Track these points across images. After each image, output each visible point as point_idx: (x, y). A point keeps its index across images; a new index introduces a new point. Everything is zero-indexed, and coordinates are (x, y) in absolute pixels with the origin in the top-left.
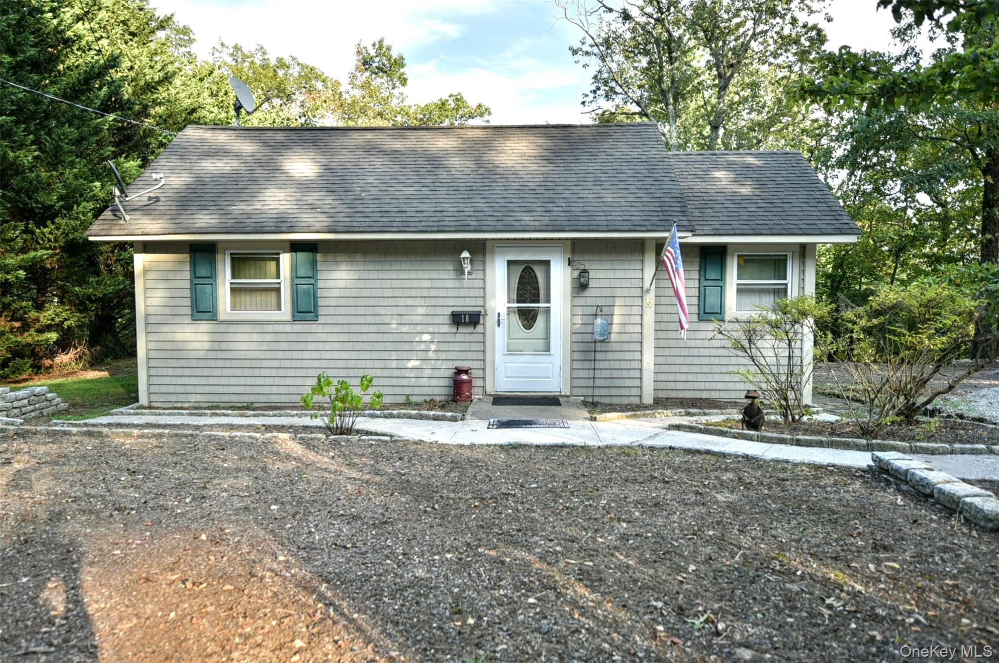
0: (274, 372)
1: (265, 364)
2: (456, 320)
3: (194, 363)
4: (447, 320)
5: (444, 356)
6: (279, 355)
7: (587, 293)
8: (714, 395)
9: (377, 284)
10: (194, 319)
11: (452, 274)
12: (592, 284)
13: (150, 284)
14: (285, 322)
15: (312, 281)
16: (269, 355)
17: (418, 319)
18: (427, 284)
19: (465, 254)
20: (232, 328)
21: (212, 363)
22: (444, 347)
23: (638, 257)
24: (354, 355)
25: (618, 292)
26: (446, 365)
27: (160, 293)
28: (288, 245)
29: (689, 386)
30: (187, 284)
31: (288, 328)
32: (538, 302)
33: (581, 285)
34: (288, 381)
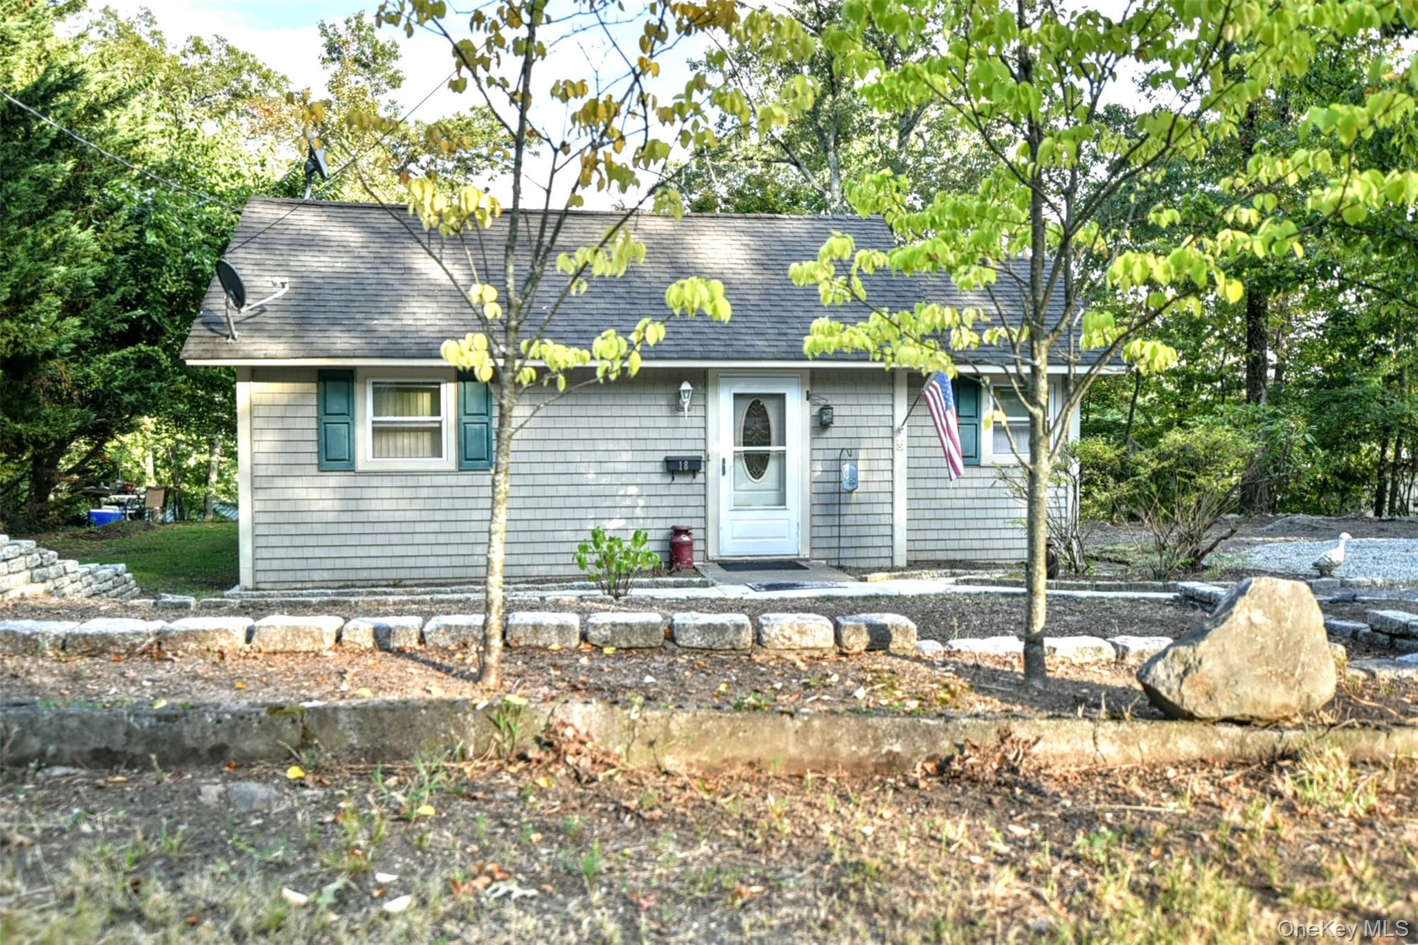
0: (432, 538)
1: (420, 527)
2: (672, 467)
3: (318, 529)
4: (658, 467)
5: (653, 513)
6: (440, 516)
7: (828, 434)
8: (970, 556)
9: (570, 422)
10: (321, 468)
11: (665, 411)
12: (836, 422)
13: (258, 423)
14: (447, 473)
15: (486, 419)
16: (426, 516)
17: (621, 467)
18: (634, 422)
19: (686, 386)
20: (375, 481)
21: (345, 528)
22: (655, 501)
23: (887, 390)
24: (540, 514)
25: (864, 432)
26: (660, 524)
27: (269, 436)
28: (453, 375)
29: (941, 545)
30: (313, 424)
31: (452, 480)
32: (769, 444)
33: (822, 424)
34: (452, 550)
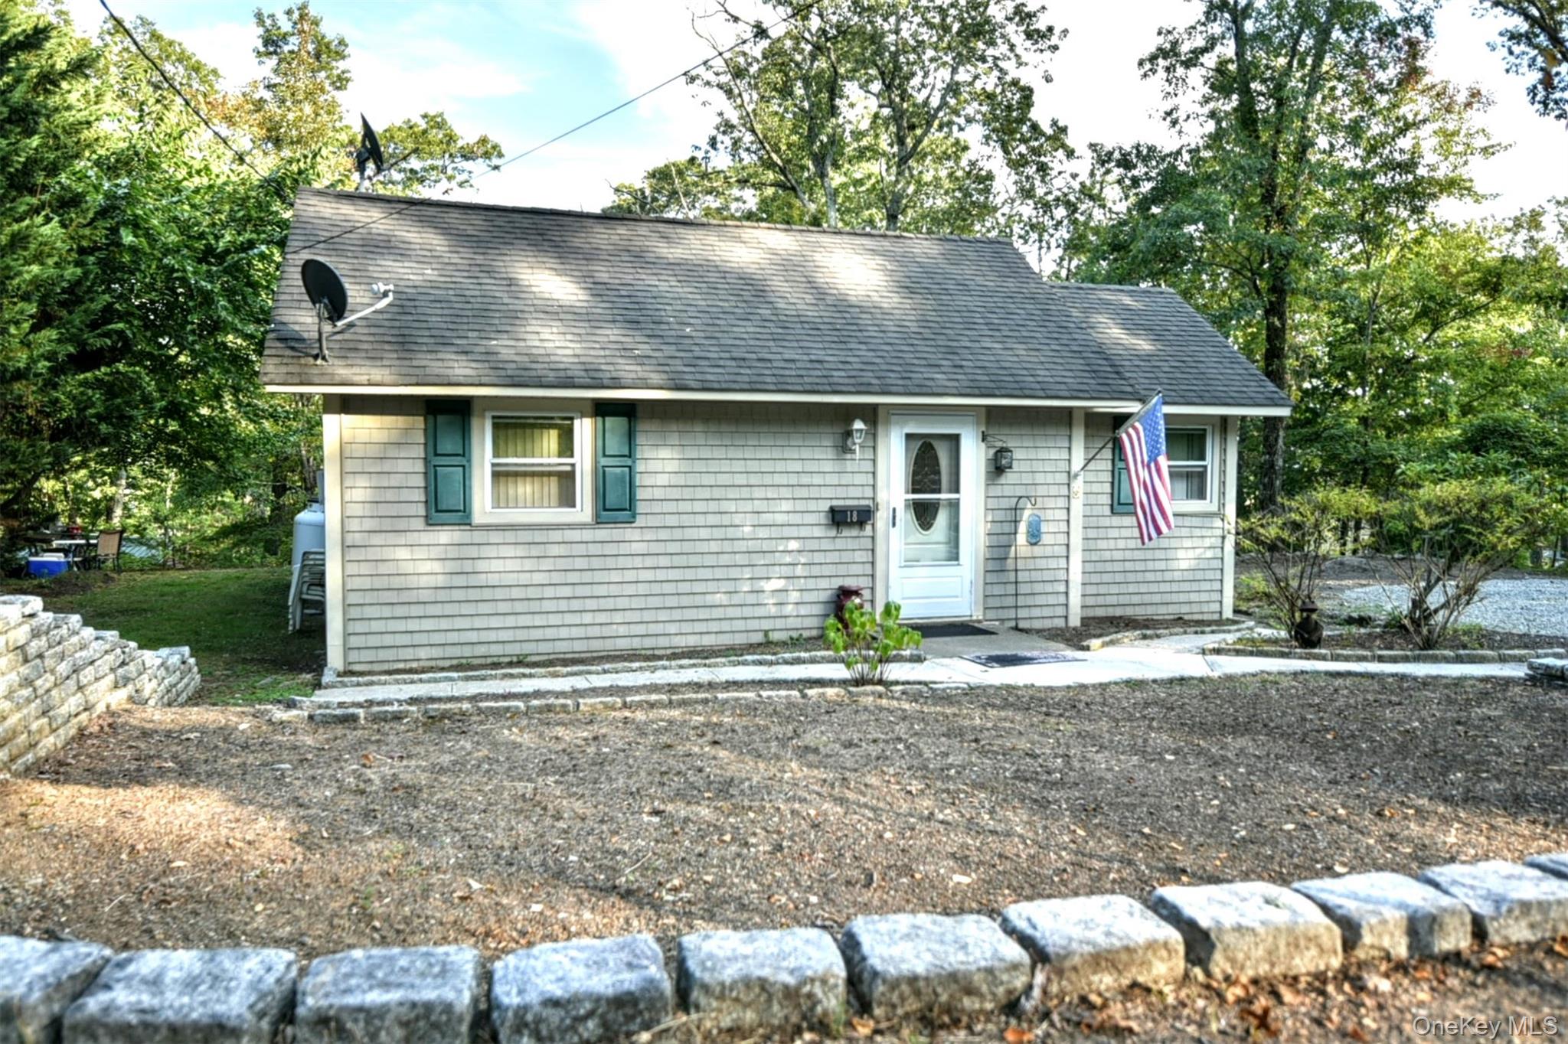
0: (563, 605)
1: (549, 592)
2: (838, 518)
3: (425, 595)
4: (823, 519)
5: (816, 570)
6: (573, 577)
7: (1003, 480)
9: (725, 466)
10: (429, 521)
11: (830, 453)
12: (1015, 464)
13: (350, 466)
14: (582, 526)
15: (629, 462)
16: (556, 578)
17: (780, 518)
18: (797, 466)
19: (858, 425)
20: (495, 537)
21: (458, 595)
22: (818, 558)
23: (1064, 431)
24: (689, 574)
25: (1040, 478)
26: (824, 583)
27: (362, 481)
28: (589, 408)
30: (420, 467)
31: (587, 535)
32: (939, 491)
33: (998, 467)
34: (587, 618)
